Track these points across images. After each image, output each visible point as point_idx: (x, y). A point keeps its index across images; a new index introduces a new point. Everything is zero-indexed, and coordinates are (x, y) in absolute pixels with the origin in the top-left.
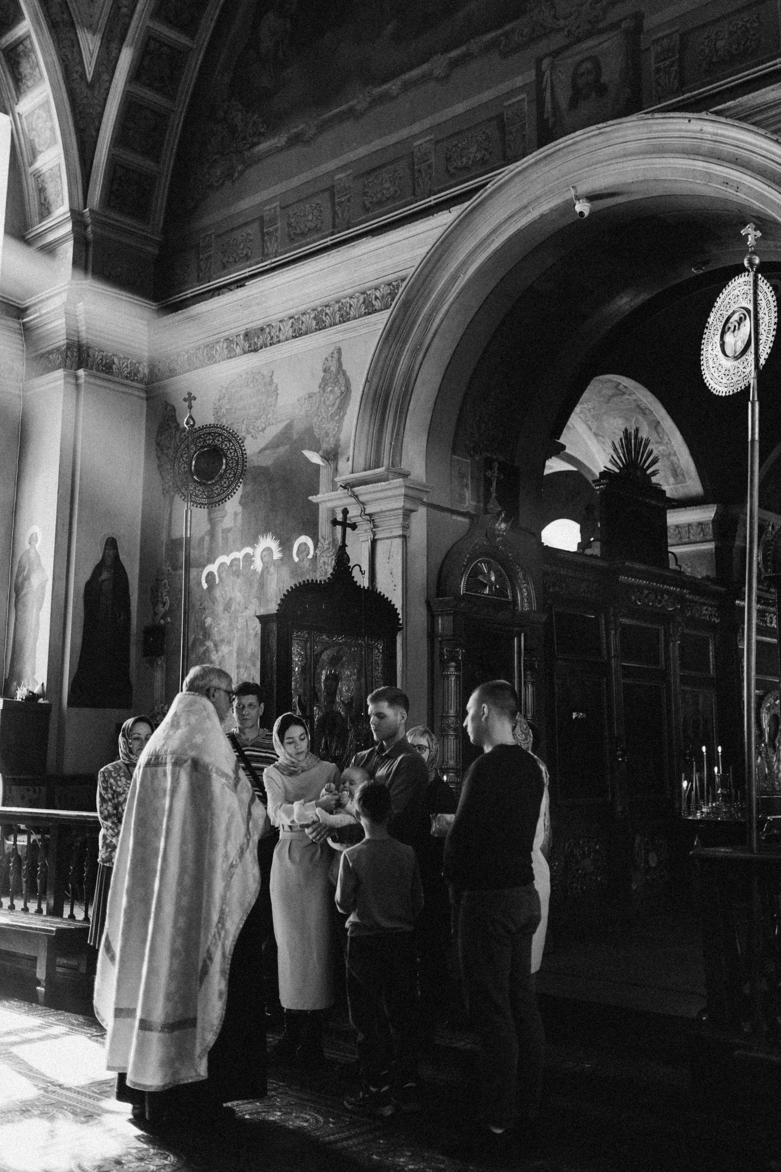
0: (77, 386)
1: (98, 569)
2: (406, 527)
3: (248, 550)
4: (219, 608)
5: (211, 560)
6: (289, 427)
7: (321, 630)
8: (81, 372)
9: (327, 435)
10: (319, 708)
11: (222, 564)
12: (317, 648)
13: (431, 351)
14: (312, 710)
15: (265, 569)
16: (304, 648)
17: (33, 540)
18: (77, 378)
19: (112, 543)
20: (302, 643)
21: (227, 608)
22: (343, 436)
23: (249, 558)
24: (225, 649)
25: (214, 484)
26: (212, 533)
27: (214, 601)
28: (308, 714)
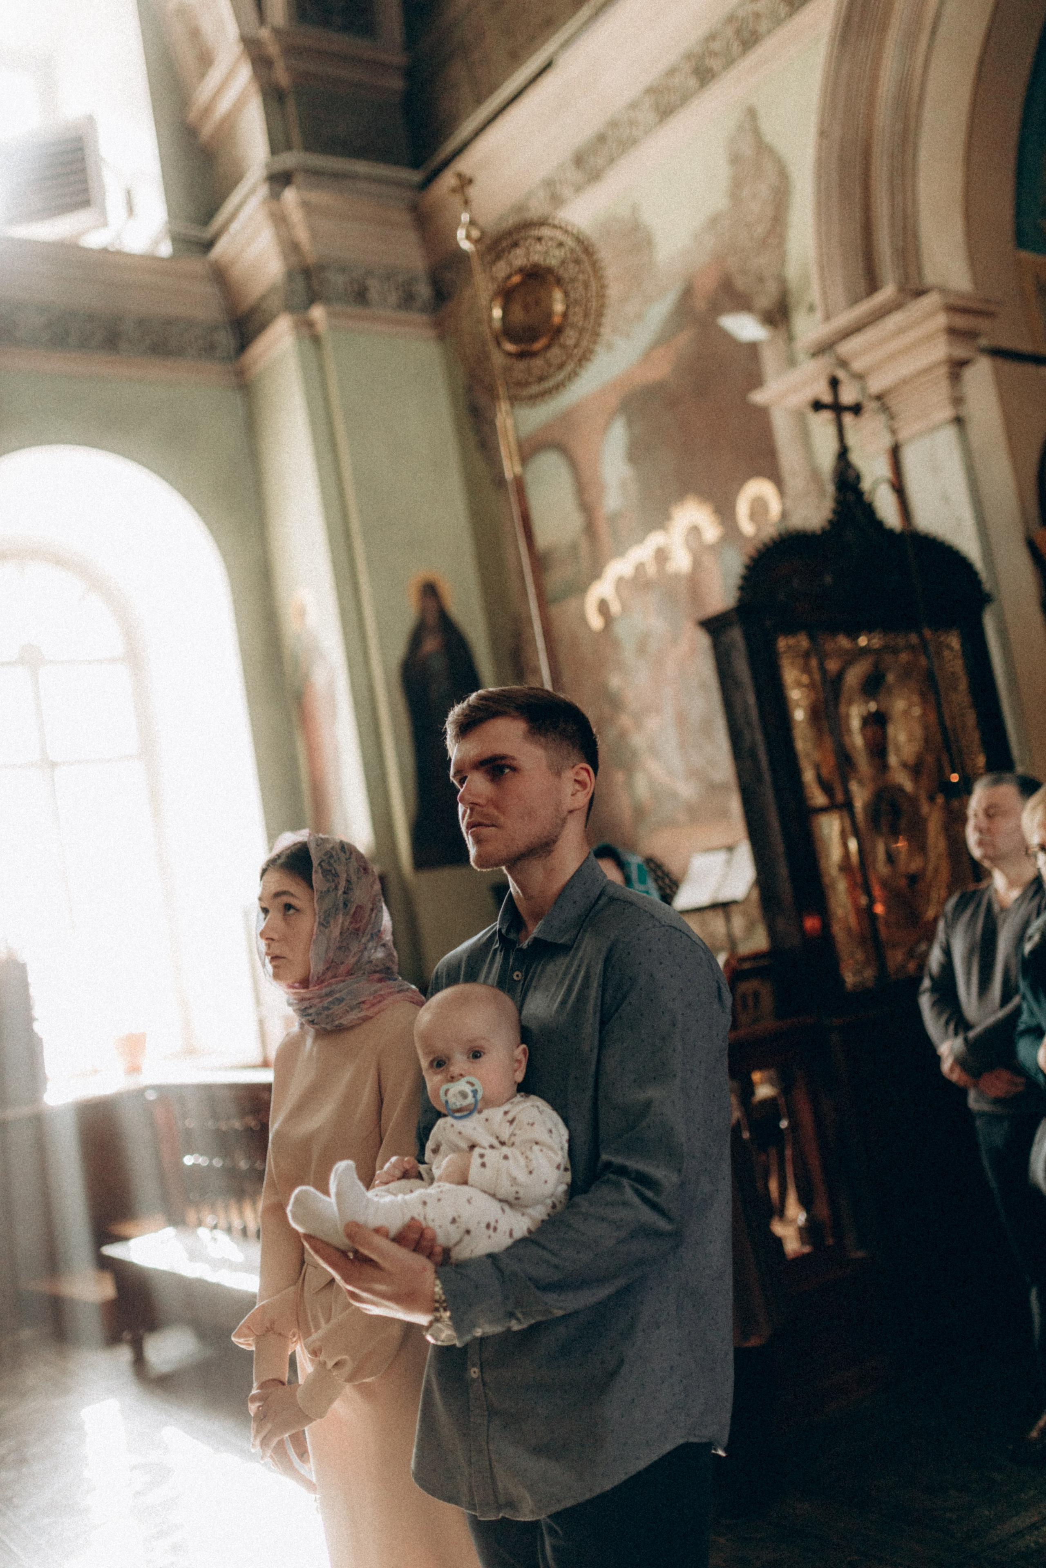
0: (316, 340)
1: (416, 639)
2: (958, 401)
3: (656, 539)
4: (629, 653)
5: (596, 574)
6: (687, 293)
7: (834, 629)
8: (318, 313)
9: (761, 280)
10: (861, 782)
11: (620, 581)
12: (832, 666)
13: (943, 30)
14: (847, 792)
15: (697, 563)
16: (806, 669)
17: (302, 613)
18: (310, 325)
19: (430, 591)
20: (801, 661)
21: (642, 649)
22: (792, 272)
23: (662, 556)
24: (652, 723)
25: (548, 347)
26: (590, 529)
27: (616, 644)
28: (840, 797)
